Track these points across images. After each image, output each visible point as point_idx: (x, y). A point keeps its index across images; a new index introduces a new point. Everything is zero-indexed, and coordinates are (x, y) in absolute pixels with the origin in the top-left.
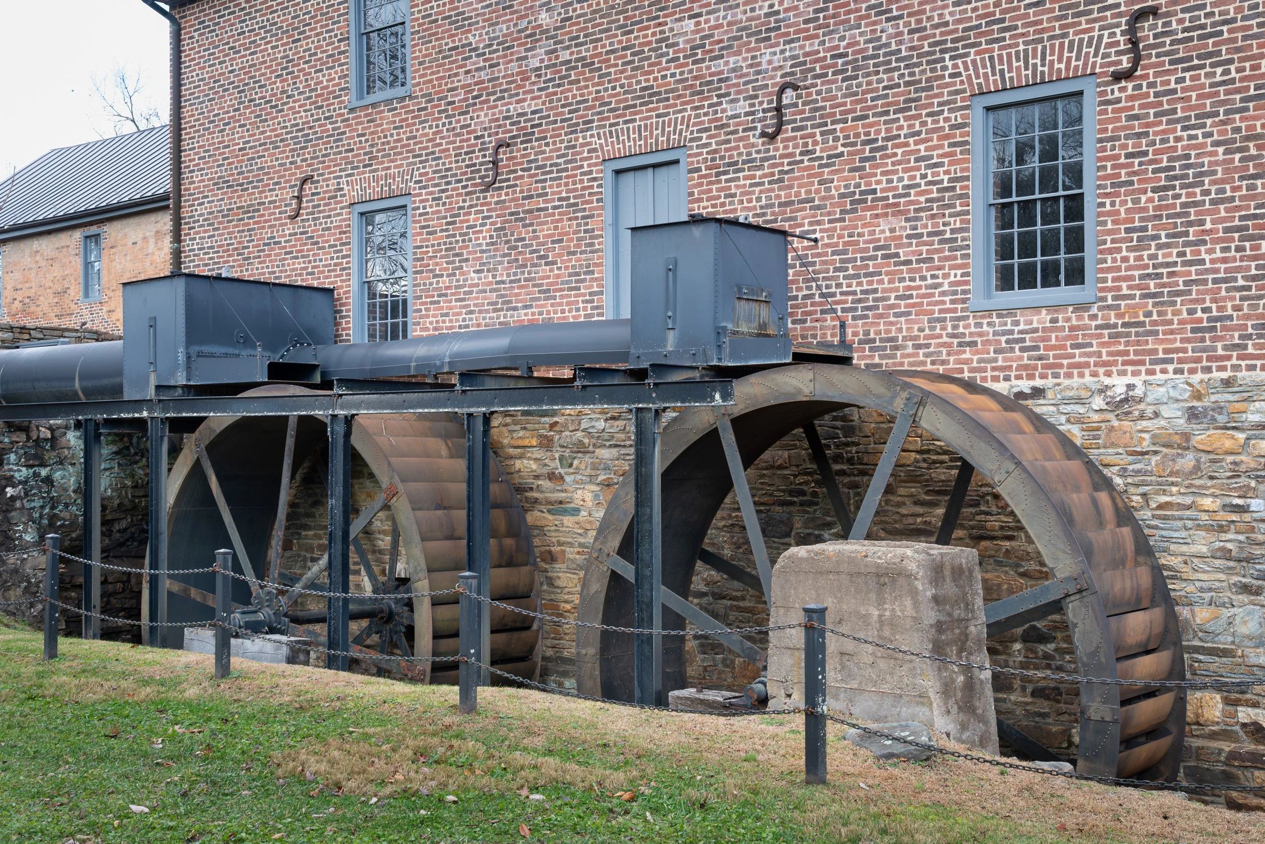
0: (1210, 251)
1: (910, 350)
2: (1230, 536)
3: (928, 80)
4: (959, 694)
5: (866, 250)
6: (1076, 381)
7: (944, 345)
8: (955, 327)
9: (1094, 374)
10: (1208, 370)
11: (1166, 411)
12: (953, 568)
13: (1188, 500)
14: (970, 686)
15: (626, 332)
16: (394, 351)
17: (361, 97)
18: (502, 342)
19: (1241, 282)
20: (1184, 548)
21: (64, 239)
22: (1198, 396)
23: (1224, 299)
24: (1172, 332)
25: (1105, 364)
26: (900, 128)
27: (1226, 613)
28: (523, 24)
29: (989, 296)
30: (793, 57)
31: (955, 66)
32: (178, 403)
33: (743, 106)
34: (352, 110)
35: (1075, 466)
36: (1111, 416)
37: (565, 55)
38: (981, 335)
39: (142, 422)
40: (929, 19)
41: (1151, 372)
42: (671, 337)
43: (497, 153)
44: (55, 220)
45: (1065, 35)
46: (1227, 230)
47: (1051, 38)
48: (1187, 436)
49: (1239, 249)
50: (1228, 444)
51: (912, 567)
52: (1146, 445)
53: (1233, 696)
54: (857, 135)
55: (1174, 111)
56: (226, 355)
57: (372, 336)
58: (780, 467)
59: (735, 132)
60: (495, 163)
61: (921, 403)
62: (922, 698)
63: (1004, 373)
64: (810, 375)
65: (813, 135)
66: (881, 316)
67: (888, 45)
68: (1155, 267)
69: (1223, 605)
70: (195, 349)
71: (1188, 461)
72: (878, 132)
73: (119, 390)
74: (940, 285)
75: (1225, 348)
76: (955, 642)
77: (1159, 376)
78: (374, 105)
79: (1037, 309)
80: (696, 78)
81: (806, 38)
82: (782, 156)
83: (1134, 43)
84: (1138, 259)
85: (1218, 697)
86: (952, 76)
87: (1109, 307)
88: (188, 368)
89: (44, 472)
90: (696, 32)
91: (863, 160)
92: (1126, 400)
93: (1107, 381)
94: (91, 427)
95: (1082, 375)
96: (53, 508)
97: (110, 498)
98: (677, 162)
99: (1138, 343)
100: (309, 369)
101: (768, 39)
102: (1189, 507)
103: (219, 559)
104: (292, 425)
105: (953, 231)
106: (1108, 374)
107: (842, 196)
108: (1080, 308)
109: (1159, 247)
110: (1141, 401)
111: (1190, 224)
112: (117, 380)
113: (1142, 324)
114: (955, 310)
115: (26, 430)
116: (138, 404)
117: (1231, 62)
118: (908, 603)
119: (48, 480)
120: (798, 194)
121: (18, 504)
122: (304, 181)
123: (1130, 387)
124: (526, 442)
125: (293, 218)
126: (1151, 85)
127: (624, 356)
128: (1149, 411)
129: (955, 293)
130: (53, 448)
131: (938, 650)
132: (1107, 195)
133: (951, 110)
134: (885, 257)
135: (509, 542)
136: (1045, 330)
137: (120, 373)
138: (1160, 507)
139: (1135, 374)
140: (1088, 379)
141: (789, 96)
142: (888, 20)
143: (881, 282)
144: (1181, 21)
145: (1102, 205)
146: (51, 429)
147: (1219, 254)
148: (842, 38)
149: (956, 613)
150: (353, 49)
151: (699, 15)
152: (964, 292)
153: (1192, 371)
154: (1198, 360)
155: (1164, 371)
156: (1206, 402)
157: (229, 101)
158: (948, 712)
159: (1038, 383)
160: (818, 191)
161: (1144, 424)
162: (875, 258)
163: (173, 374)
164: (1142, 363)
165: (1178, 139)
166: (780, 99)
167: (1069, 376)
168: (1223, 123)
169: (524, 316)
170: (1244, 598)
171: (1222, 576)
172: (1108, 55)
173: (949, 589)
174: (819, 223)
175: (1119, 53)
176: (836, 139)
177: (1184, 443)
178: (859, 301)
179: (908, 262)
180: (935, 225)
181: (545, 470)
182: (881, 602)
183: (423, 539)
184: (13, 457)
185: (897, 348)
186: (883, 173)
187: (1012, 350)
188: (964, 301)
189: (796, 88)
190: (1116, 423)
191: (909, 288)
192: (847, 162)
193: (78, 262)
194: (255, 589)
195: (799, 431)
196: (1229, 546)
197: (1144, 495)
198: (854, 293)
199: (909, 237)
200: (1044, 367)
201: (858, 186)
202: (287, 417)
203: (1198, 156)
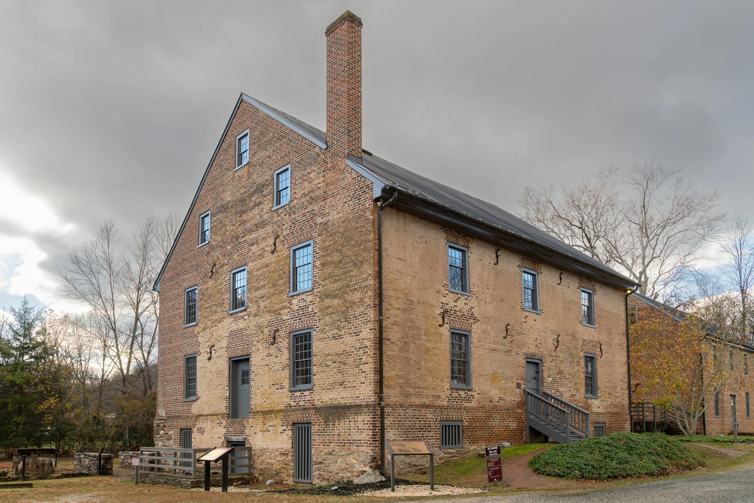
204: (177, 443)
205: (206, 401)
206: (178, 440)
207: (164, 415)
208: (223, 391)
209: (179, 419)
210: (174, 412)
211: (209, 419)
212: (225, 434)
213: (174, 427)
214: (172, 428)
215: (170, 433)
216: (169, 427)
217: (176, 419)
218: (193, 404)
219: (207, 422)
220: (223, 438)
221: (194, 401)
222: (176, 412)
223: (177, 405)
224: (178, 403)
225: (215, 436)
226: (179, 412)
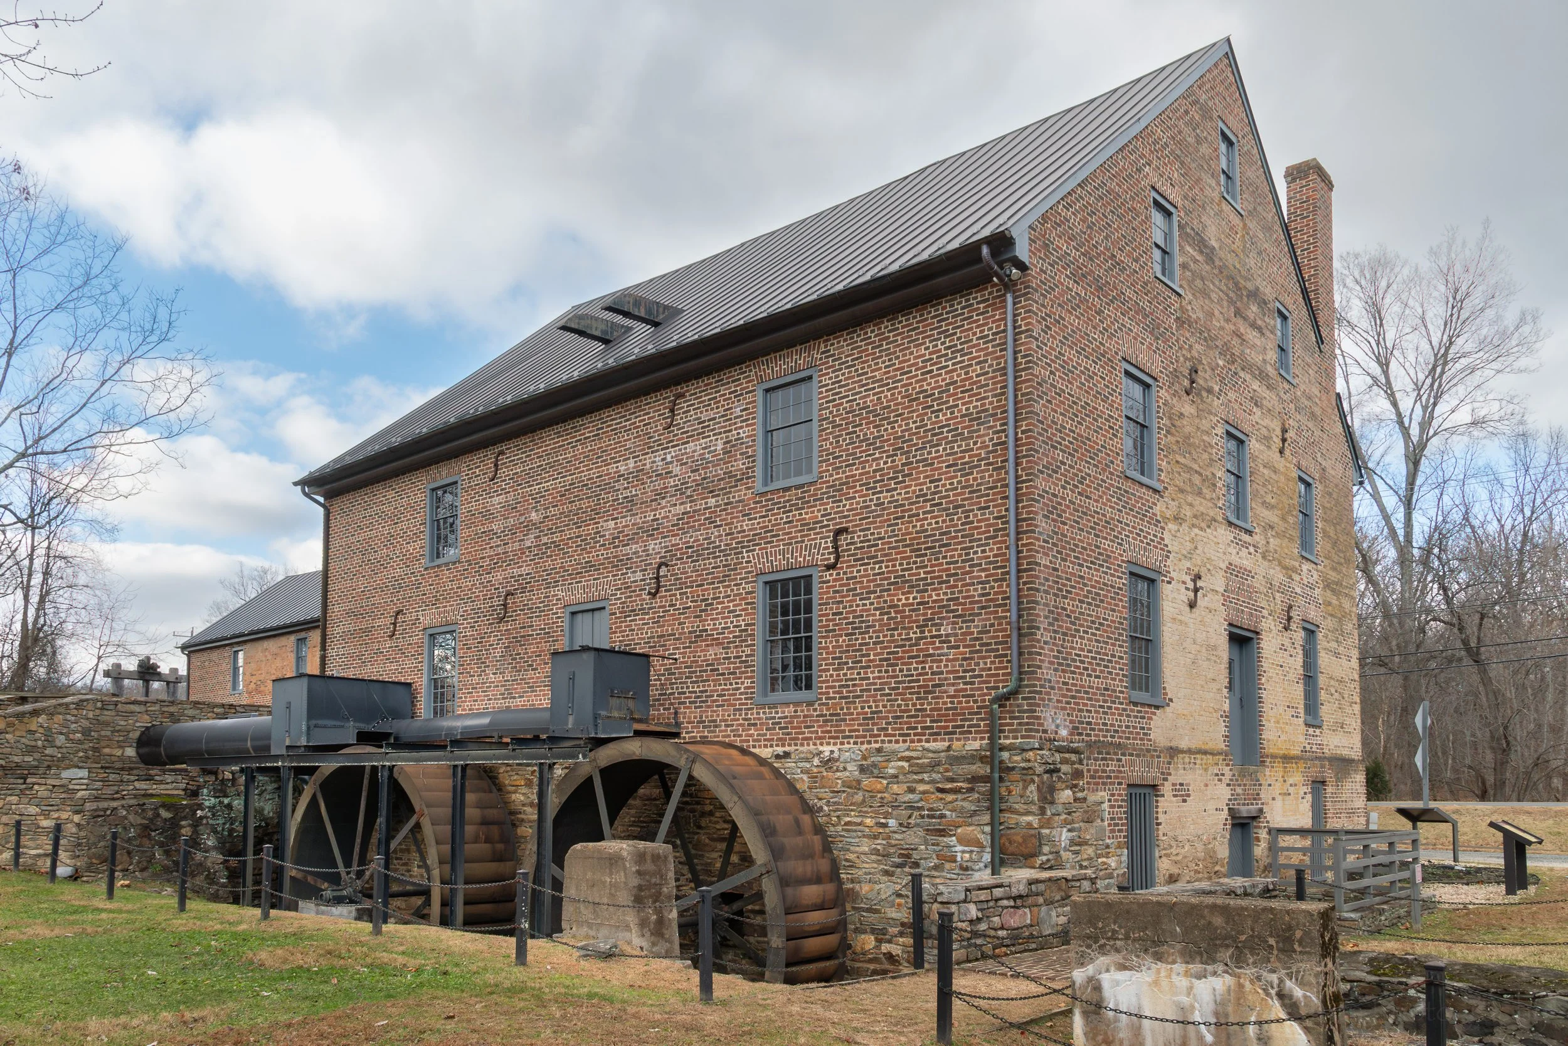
0: (873, 672)
1: (723, 728)
2: (879, 841)
3: (735, 564)
4: (652, 926)
5: (702, 666)
6: (805, 748)
7: (740, 725)
8: (746, 714)
9: (815, 744)
10: (869, 742)
11: (850, 767)
12: (653, 855)
13: (859, 820)
14: (661, 922)
15: (547, 715)
16: (446, 723)
17: (433, 561)
18: (486, 721)
19: (887, 691)
20: (857, 849)
21: (283, 641)
22: (864, 758)
23: (879, 701)
24: (853, 720)
25: (820, 738)
26: (720, 592)
27: (877, 887)
28: (522, 519)
29: (766, 695)
30: (666, 547)
31: (748, 557)
32: (300, 757)
33: (639, 576)
34: (426, 569)
35: (794, 798)
36: (823, 769)
37: (545, 540)
38: (759, 719)
39: (278, 768)
40: (736, 527)
41: (842, 743)
42: (571, 719)
43: (506, 599)
44: (271, 630)
45: (803, 541)
46: (881, 660)
47: (796, 542)
48: (859, 782)
49: (887, 671)
50: (879, 786)
51: (625, 854)
52: (839, 787)
53: (880, 937)
54: (698, 596)
55: (855, 589)
56: (335, 727)
57: (435, 713)
58: (655, 799)
59: (634, 591)
60: (505, 605)
61: (693, 762)
62: (627, 928)
63: (769, 742)
64: (639, 744)
65: (675, 595)
66: (709, 707)
67: (714, 542)
68: (846, 680)
69: (876, 882)
70: (314, 722)
71: (859, 797)
72: (709, 594)
73: (268, 748)
74: (739, 689)
75: (878, 730)
76: (651, 896)
77: (847, 746)
78: (439, 566)
79: (787, 704)
80: (614, 557)
81: (673, 536)
82: (660, 607)
83: (836, 547)
84: (838, 675)
85: (872, 938)
86: (747, 562)
87: (823, 704)
88: (308, 734)
89: (226, 801)
90: (615, 529)
91: (701, 611)
92: (829, 760)
93: (821, 748)
94: (249, 771)
95: (808, 745)
96: (232, 824)
97: (272, 818)
98: (604, 608)
99: (837, 726)
100: (386, 736)
101: (653, 535)
102: (860, 824)
103: (265, 851)
104: (367, 771)
105: (747, 656)
106: (822, 744)
107: (690, 632)
108: (810, 704)
109: (848, 669)
110: (837, 760)
111: (863, 656)
112: (265, 742)
113: (839, 715)
114: (746, 704)
115: (215, 773)
116: (277, 757)
117: (882, 562)
118: (622, 874)
119: (229, 807)
120: (667, 630)
121: (204, 821)
122: (398, 613)
123: (832, 752)
124: (518, 783)
125: (391, 636)
126: (845, 573)
127: (545, 730)
128: (842, 766)
129: (747, 693)
130: (233, 785)
131: (638, 900)
132: (823, 637)
133: (746, 583)
134: (712, 670)
135: (500, 846)
136: (791, 717)
137: (269, 737)
138: (847, 824)
139: (835, 744)
140: (812, 747)
141: (663, 571)
142: (715, 527)
143: (709, 686)
144: (859, 537)
145: (821, 643)
146: (233, 773)
147: (877, 674)
148: (691, 537)
149: (653, 880)
150: (428, 530)
151: (617, 518)
152: (752, 693)
153: (862, 743)
154: (865, 737)
155: (849, 743)
156: (869, 762)
157: (356, 560)
158: (643, 936)
159: (787, 749)
160: (677, 629)
161: (839, 774)
162: (706, 671)
163: (299, 739)
164: (838, 738)
165: (858, 606)
166: (658, 572)
167: (802, 745)
168: (879, 597)
169: (519, 702)
170: (885, 878)
171: (875, 865)
172: (823, 554)
173: (649, 866)
174: (678, 649)
175: (829, 553)
176: (687, 598)
177: (856, 785)
178: (698, 697)
179: (723, 674)
180: (737, 652)
181: (528, 801)
182: (611, 874)
183: (437, 843)
184: (205, 791)
185: (716, 726)
186: (712, 620)
187: (774, 729)
188: (751, 698)
189: (667, 566)
190: (825, 774)
191: (723, 690)
192: (693, 612)
193: (292, 657)
194: (343, 875)
195: (656, 777)
196: (879, 847)
197: (838, 817)
198: (695, 692)
199: (724, 659)
200: (791, 739)
201: (698, 626)
202: (364, 767)
203: (867, 616)
204: (1120, 831)
205: (1185, 712)
206: (1121, 819)
207: (1064, 733)
208: (1218, 697)
209: (1124, 754)
210: (1100, 730)
211: (1198, 762)
212: (1230, 800)
213: (1109, 777)
214: (1100, 780)
215: (1092, 798)
216: (1092, 777)
217: (1116, 754)
218: (1155, 714)
219: (1195, 769)
220: (1226, 808)
221: (1157, 707)
222: (1107, 731)
223: (1110, 708)
224: (1114, 702)
225: (1211, 806)
226: (1116, 731)
